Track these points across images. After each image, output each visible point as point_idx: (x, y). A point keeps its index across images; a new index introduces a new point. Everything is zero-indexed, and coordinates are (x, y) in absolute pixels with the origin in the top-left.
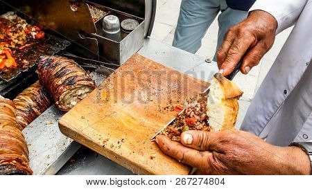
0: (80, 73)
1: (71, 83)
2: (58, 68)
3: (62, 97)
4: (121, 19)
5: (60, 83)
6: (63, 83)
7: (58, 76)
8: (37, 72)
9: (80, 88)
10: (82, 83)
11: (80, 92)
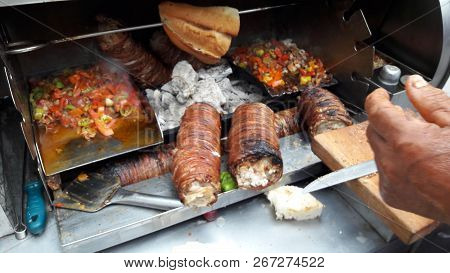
0: (342, 109)
1: (331, 114)
2: (323, 99)
3: (317, 123)
4: (405, 72)
5: (321, 110)
6: (324, 112)
7: (321, 105)
8: (299, 97)
9: (337, 122)
10: (342, 117)
11: (336, 126)
